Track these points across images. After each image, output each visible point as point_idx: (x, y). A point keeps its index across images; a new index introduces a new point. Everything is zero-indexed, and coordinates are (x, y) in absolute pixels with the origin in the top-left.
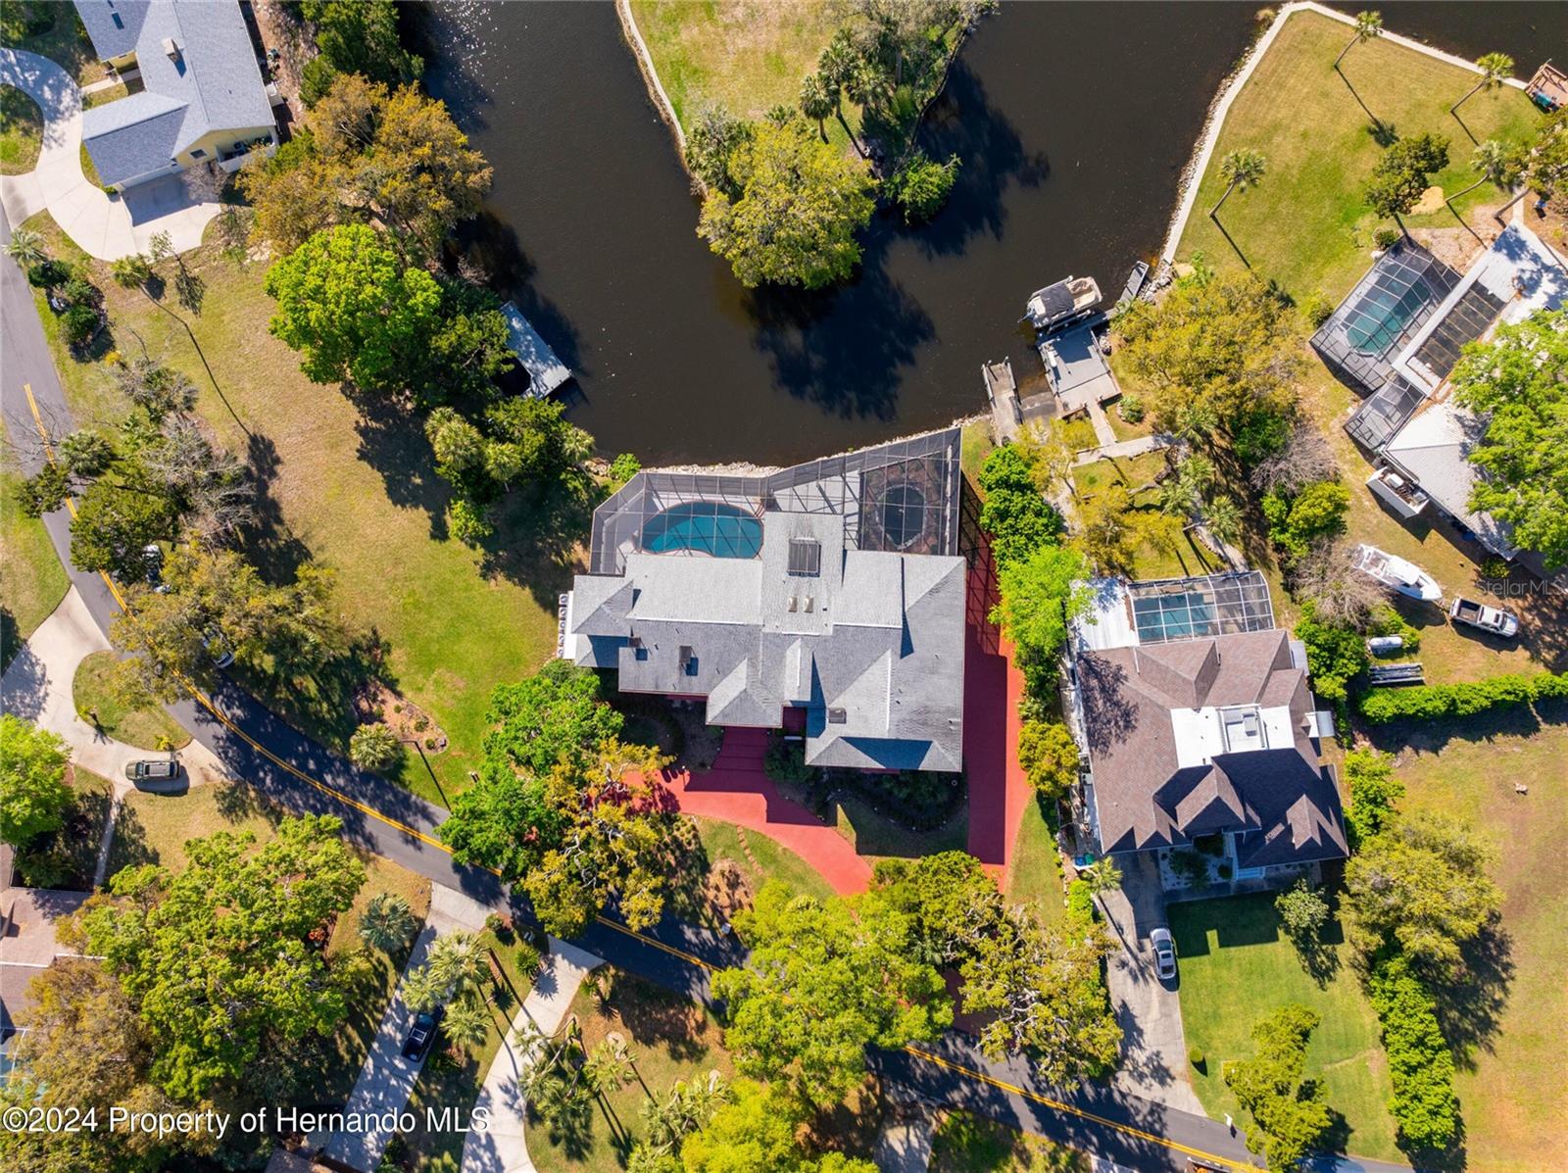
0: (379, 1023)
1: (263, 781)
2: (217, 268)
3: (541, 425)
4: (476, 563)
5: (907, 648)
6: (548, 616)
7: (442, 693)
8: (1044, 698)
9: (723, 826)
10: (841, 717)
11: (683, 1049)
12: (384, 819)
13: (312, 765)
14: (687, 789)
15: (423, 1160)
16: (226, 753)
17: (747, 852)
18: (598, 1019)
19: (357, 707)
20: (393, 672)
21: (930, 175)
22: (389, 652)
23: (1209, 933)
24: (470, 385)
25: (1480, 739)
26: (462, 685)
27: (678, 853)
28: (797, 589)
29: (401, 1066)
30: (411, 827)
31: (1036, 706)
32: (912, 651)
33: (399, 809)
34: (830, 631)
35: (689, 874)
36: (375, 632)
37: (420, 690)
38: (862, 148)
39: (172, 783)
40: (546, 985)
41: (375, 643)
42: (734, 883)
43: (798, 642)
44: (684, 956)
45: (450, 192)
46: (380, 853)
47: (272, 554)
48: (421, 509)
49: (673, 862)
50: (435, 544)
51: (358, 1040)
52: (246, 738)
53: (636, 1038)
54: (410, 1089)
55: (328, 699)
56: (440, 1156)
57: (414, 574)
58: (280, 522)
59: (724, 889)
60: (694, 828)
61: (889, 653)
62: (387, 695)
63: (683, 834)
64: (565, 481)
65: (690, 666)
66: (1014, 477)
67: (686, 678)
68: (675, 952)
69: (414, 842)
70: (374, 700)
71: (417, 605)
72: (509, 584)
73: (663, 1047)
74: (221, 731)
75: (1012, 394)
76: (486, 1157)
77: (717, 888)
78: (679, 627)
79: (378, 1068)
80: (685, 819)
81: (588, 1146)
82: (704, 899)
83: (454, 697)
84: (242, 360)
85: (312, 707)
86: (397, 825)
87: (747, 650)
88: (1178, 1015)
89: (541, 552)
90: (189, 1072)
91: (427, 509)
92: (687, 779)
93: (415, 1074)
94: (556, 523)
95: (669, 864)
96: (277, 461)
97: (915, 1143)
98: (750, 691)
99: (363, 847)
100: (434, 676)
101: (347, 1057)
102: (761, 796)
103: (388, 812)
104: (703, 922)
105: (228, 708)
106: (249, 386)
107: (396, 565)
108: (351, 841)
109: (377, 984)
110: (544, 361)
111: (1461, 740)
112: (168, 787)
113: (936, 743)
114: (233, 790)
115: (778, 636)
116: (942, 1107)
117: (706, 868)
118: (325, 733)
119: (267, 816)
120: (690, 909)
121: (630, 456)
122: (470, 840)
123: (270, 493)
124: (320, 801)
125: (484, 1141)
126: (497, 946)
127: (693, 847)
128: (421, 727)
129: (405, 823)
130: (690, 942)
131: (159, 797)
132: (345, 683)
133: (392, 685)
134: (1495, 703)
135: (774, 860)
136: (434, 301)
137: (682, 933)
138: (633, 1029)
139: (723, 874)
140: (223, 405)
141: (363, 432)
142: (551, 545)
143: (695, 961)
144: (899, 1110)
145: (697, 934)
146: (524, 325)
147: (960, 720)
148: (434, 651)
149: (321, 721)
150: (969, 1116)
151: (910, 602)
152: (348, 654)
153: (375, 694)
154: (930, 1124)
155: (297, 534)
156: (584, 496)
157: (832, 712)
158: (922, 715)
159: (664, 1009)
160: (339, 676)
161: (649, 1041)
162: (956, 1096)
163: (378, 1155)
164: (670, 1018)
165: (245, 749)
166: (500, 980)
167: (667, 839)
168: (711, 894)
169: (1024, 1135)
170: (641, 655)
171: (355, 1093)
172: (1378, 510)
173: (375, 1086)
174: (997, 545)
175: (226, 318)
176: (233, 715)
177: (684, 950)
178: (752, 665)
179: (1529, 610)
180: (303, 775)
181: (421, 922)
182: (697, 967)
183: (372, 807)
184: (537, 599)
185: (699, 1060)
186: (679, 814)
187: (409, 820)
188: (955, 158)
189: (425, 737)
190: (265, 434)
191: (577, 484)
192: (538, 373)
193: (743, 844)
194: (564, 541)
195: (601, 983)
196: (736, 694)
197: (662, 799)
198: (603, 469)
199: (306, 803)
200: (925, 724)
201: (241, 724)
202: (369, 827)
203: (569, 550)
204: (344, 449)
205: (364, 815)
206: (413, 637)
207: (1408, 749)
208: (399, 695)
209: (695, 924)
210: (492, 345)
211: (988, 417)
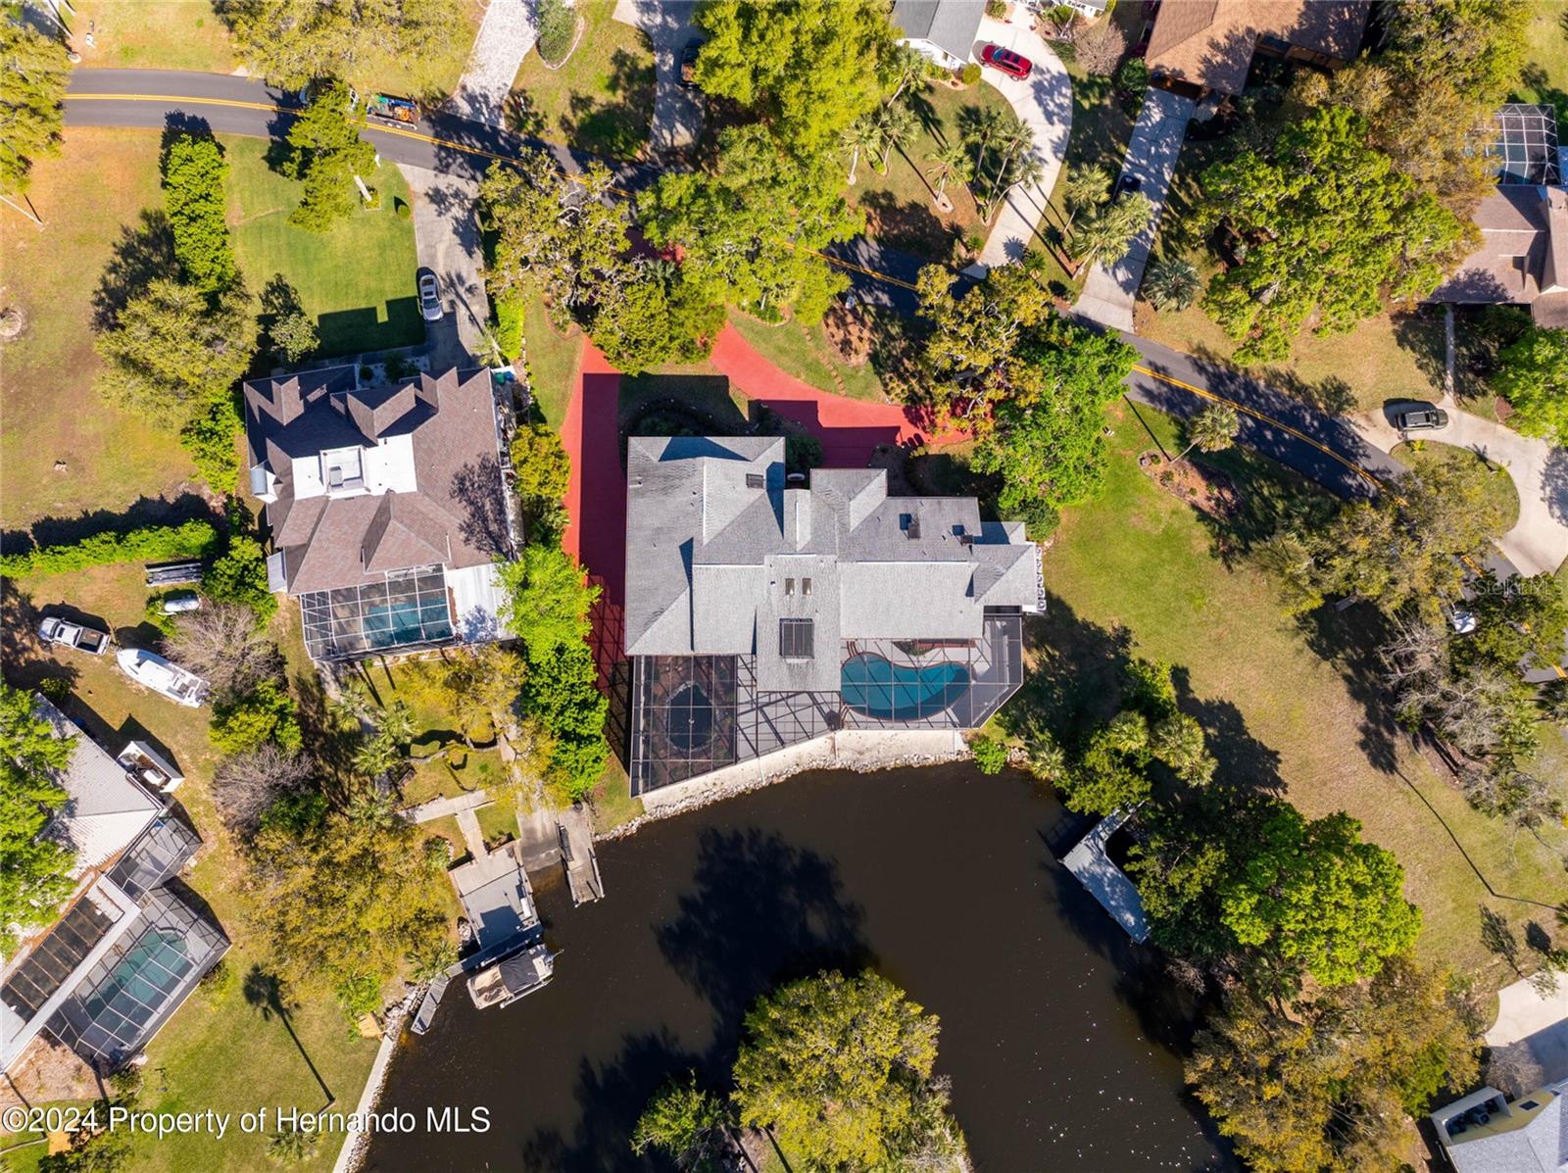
0: (1164, 210)
1: (1313, 418)
2: (1475, 965)
3: (1090, 775)
4: (1136, 644)
5: (687, 550)
6: (1055, 591)
7: (1152, 510)
8: (543, 526)
9: (860, 395)
10: (752, 481)
11: (882, 201)
12: (1189, 387)
13: (1269, 435)
14: (898, 429)
15: (1107, 102)
16: (1354, 442)
17: (834, 373)
18: (963, 222)
19: (1233, 492)
20: (1204, 528)
21: (668, 1127)
22: (1212, 550)
23: (386, 319)
24: (1174, 819)
25: (95, 514)
26: (1133, 519)
27: (902, 369)
28: (802, 605)
29: (1139, 176)
30: (1162, 383)
31: (551, 518)
32: (681, 547)
33: (1177, 399)
34: (767, 559)
35: (889, 352)
36: (1229, 567)
37: (1174, 512)
38: (748, 1168)
39: (1399, 411)
40: (1014, 248)
41: (1227, 556)
42: (846, 346)
43: (799, 547)
44: (888, 279)
45: (1231, 1046)
46: (1188, 357)
47: (1348, 644)
48: (1202, 700)
49: (906, 361)
50: (1182, 664)
51: (1182, 195)
52: (1338, 457)
53: (927, 208)
54: (1128, 157)
55: (1264, 499)
56: (1093, 106)
57: (1198, 630)
58: (1347, 678)
59: (854, 339)
60: (888, 393)
61: (705, 541)
62: (1206, 506)
63: (898, 387)
65: (908, 523)
66: (572, 746)
67: (910, 511)
68: (897, 282)
69: (1157, 369)
70: (1218, 499)
71: (1192, 598)
72: (1099, 624)
73: (900, 203)
74: (1363, 463)
75: (571, 865)
76: (1051, 107)
77: (861, 339)
78: (923, 557)
79: (1160, 173)
80: (897, 401)
81: (962, 119)
82: (874, 329)
83: (1139, 507)
84: (1423, 856)
85: (1278, 490)
86: (1175, 382)
87: (851, 539)
88: (420, 247)
89: (1071, 658)
90: (1333, 125)
91: (1196, 701)
92: (898, 437)
93: (1125, 170)
94: (1058, 691)
95: (909, 359)
96: (1363, 745)
97: (666, 133)
98: (845, 500)
99: (1205, 362)
100: (1162, 526)
101: (1189, 180)
102: (825, 425)
103: (1187, 395)
104: (872, 309)
105: (1361, 485)
106: (1410, 827)
107: (1219, 638)
108: (1218, 366)
109: (1172, 243)
110: (1093, 877)
111: (116, 512)
112: (1403, 407)
113: (655, 460)
114: (1340, 408)
115: (819, 553)
116: (641, 163)
117: (874, 358)
118: (1262, 465)
119: (1303, 386)
120: (886, 321)
121: (988, 771)
122: (1106, 346)
123: (1363, 709)
124: (1255, 402)
125: (1055, 118)
126: (1064, 280)
127: (888, 376)
128: (1167, 476)
129: (1169, 385)
130: (884, 292)
131: (1410, 397)
132: (1251, 515)
133: (1203, 516)
134: (76, 543)
135: (808, 367)
136: (1230, 905)
137: (891, 299)
138: (930, 216)
139: (856, 352)
140: (1432, 804)
141: (1277, 782)
142: (1061, 667)
143: (877, 275)
144: (681, 159)
145: (877, 298)
146: (1121, 918)
147: (630, 487)
148: (1166, 551)
149: (1268, 477)
150: (616, 157)
151: (684, 597)
152: (1253, 545)
153: (1218, 505)
154: (653, 149)
155: (1326, 666)
156: (1032, 724)
157: (760, 486)
158: (668, 486)
159: (903, 234)
160: (1257, 521)
161: (914, 206)
162: (629, 172)
163: (1148, 103)
164: (897, 224)
165: (1336, 446)
166: (1059, 252)
167: (913, 381)
168: (866, 334)
169: (566, 142)
170: (959, 530)
171: (1177, 151)
172: (174, 749)
173: (1160, 158)
174: (591, 676)
175: (1450, 905)
176: (1354, 478)
177: (889, 285)
178: (844, 526)
179: (25, 649)
180: (1276, 424)
181: (1139, 298)
182: (875, 270)
183: (1203, 399)
184: (1069, 610)
185: (866, 193)
186: (903, 405)
187: (1165, 389)
188: (637, 1149)
189: (1161, 467)
190: (1382, 773)
192: (1099, 861)
193: (839, 379)
194: (1047, 672)
195: (963, 252)
196: (859, 496)
197: (921, 419)
198: (1016, 755)
199: (1268, 399)
200: (667, 477)
201: (1345, 471)
202: (1203, 380)
203: (1041, 663)
204: (1295, 761)
205: (1210, 391)
206: (1189, 564)
207: (171, 500)
208: (1194, 506)
209: (881, 309)
210: (1154, 878)
211: (598, 838)
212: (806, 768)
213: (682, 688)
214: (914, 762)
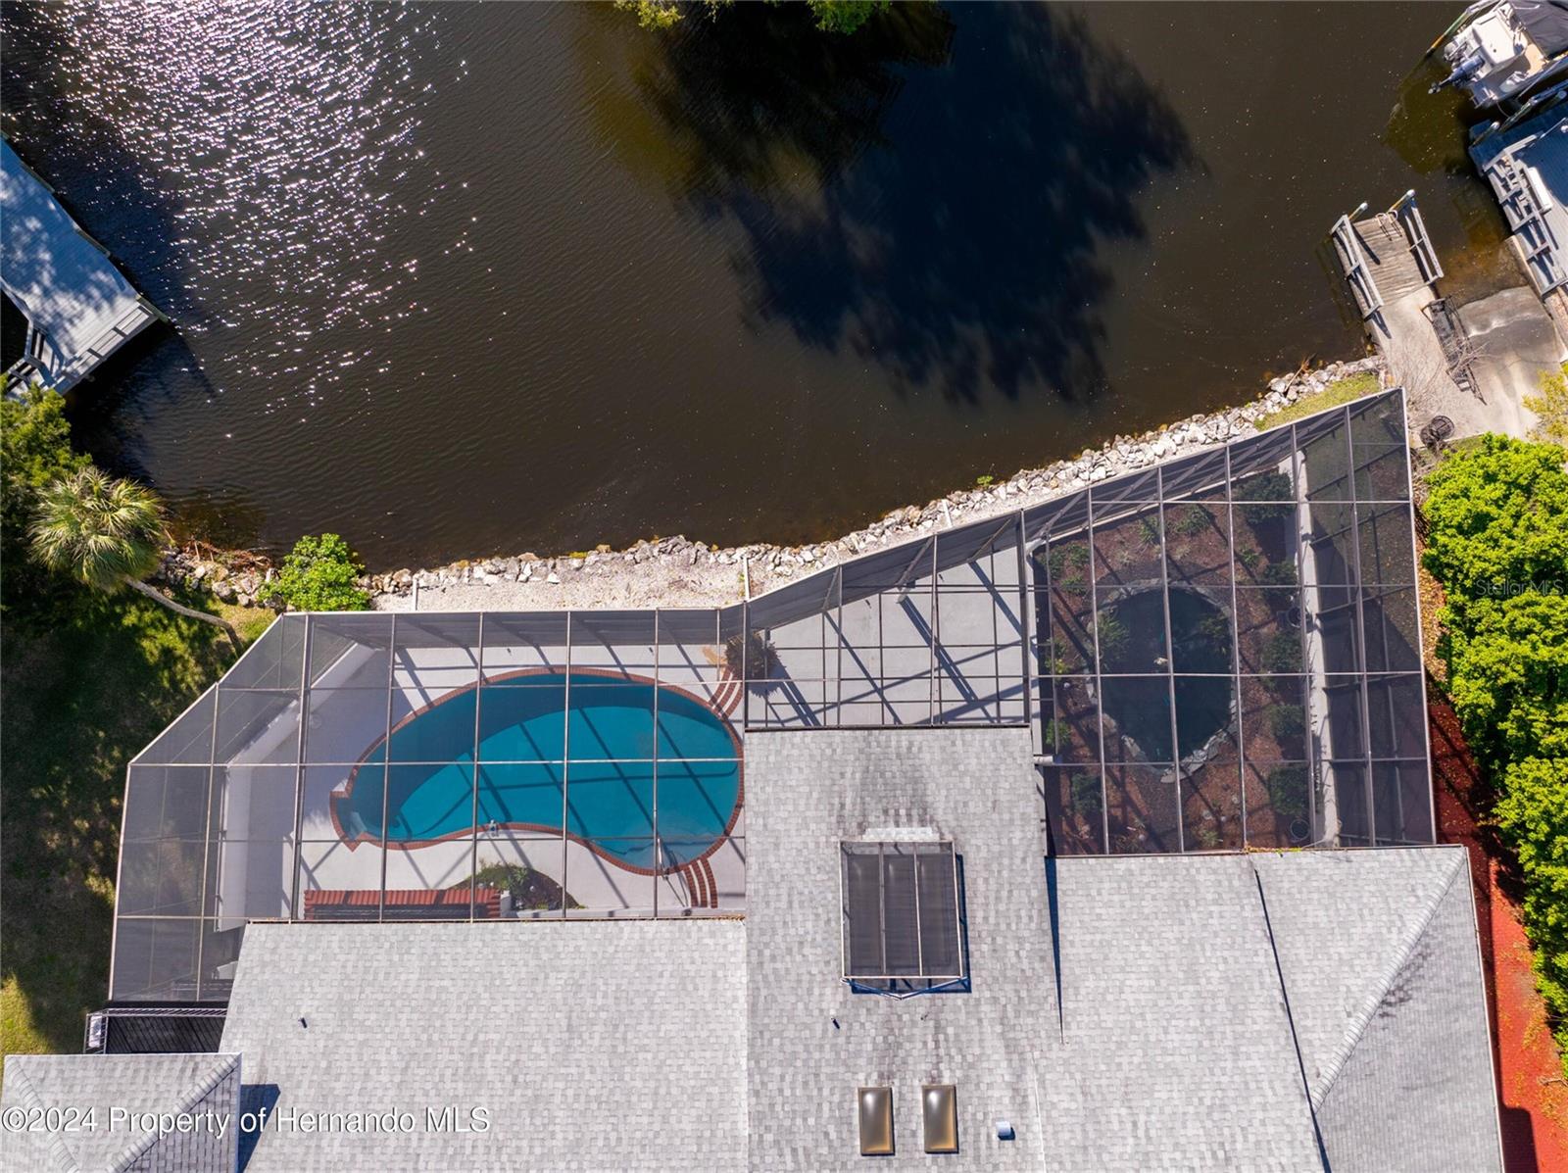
64: (137, 631)
191: (170, 638)
192: (56, 321)
198: (247, 584)
211: (1369, 363)
212: (830, 546)
213: (1199, 757)
214: (530, 562)
